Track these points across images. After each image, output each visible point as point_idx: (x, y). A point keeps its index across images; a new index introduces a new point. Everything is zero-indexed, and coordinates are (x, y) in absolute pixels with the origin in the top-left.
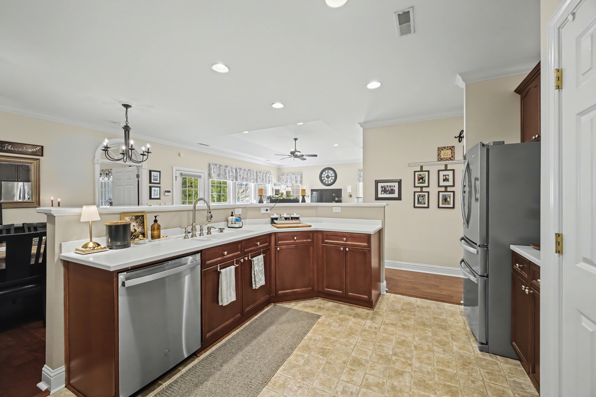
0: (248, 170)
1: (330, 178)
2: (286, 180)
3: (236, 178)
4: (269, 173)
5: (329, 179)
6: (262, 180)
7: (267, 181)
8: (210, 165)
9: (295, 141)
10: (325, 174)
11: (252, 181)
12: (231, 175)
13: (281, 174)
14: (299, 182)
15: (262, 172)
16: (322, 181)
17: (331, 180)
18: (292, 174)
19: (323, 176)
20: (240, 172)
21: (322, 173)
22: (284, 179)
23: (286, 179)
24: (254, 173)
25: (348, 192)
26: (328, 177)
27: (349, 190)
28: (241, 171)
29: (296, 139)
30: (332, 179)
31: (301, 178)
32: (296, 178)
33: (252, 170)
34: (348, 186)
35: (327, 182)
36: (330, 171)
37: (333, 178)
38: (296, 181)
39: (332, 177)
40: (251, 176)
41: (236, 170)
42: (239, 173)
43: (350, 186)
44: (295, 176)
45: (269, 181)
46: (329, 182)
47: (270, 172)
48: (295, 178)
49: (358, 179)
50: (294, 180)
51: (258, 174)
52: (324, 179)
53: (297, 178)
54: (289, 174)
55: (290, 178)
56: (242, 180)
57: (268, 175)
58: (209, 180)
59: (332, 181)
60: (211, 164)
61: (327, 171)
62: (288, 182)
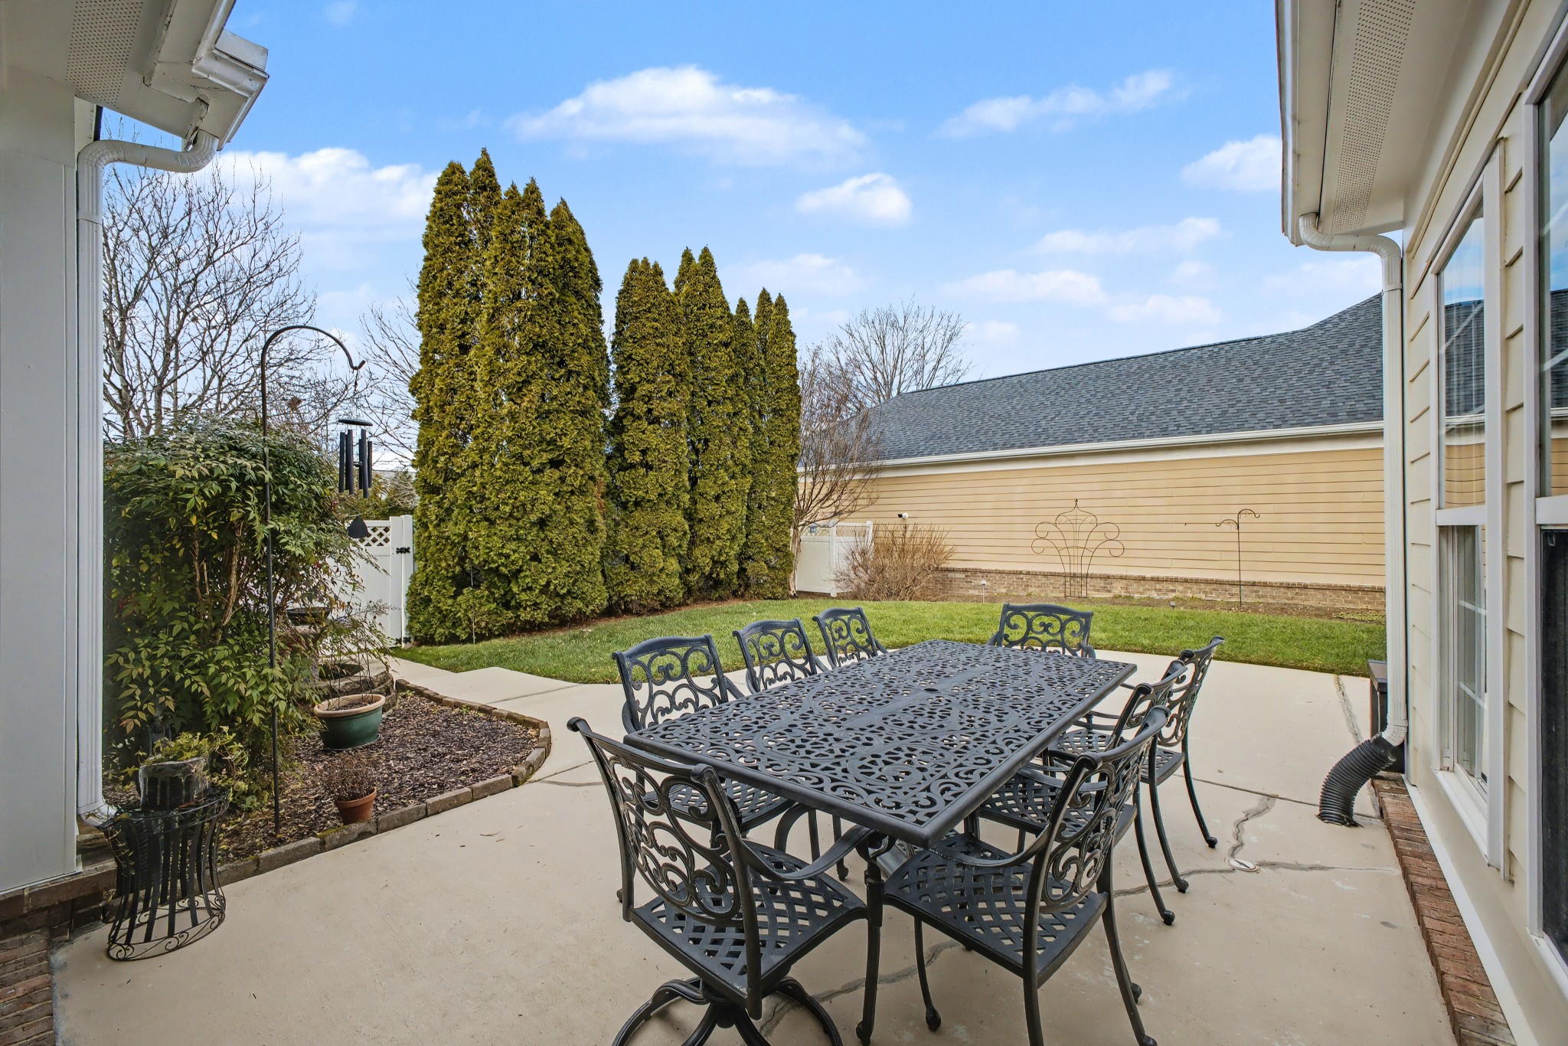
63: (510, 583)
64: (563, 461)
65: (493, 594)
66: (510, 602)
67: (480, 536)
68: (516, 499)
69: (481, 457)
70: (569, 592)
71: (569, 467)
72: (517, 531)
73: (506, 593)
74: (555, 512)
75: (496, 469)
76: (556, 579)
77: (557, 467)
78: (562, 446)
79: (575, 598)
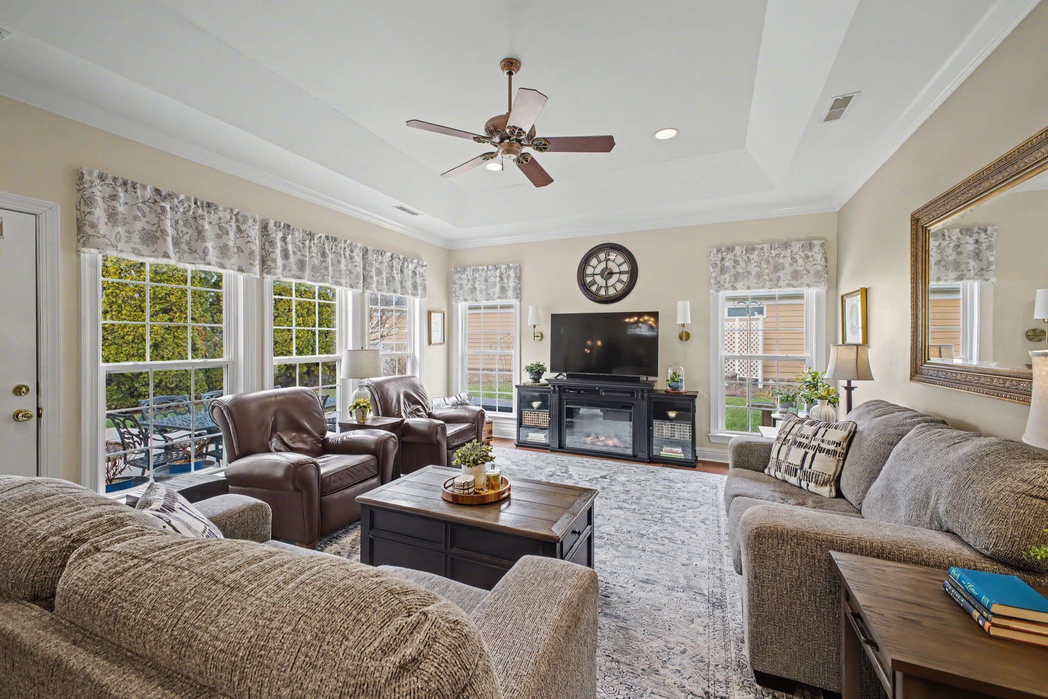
0: (327, 238)
1: (615, 278)
2: (469, 286)
3: (263, 262)
4: (415, 261)
5: (611, 282)
6: (388, 282)
7: (409, 284)
8: (81, 177)
9: (510, 74)
10: (596, 267)
11: (343, 281)
12: (231, 244)
13: (456, 268)
14: (510, 293)
15: (389, 254)
16: (585, 288)
17: (616, 284)
18: (490, 267)
19: (589, 270)
20: (284, 239)
21: (586, 261)
22: (465, 282)
23: (471, 282)
24: (352, 251)
25: (680, 321)
26: (608, 274)
27: (684, 314)
28: (289, 238)
29: (511, 65)
30: (619, 281)
31: (519, 278)
32: (501, 279)
33: (345, 242)
34: (680, 303)
35: (602, 292)
36: (612, 256)
37: (625, 278)
38: (503, 290)
39: (620, 273)
40: (339, 262)
41: (265, 228)
42: (279, 244)
43: (688, 302)
44: (498, 272)
45: (415, 286)
46: (612, 292)
47: (419, 259)
48: (498, 279)
49: (715, 278)
50: (495, 286)
51: (372, 257)
52: (594, 283)
53: (505, 280)
54: (481, 268)
55: (483, 279)
56: (298, 273)
57: (411, 267)
58: (78, 252)
59: (620, 287)
60: (90, 173)
61: (602, 256)
62: (478, 292)
63: (133, 381)
64: (171, 310)
65: (121, 388)
66: (133, 392)
67: (111, 354)
68: (136, 332)
69: (111, 307)
70: (177, 386)
71: (176, 313)
72: (138, 350)
73: (130, 388)
74: (165, 339)
75: (122, 315)
76: (166, 378)
77: (167, 313)
78: (170, 301)
79: (181, 390)
